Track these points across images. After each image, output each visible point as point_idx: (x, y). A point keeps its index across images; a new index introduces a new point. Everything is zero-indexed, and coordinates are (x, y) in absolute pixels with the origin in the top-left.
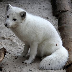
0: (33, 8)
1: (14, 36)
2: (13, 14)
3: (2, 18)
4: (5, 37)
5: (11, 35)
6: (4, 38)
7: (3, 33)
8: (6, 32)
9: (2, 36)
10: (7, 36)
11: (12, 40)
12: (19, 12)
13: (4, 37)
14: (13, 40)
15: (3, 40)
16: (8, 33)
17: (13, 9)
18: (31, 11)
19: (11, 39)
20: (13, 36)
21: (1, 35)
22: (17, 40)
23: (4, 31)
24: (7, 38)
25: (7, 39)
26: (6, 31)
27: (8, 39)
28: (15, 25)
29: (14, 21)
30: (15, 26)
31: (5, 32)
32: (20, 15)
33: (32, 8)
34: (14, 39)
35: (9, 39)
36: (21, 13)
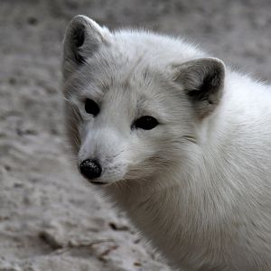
0: (261, 21)
1: (125, 229)
2: (126, 85)
3: (36, 93)
4: (59, 234)
5: (100, 221)
6: (46, 243)
7: (44, 202)
8: (66, 196)
9: (34, 226)
10: (69, 226)
11: (106, 253)
12: (174, 66)
13: (50, 232)
14: (113, 257)
15: (45, 252)
16: (79, 203)
17: (122, 49)
18: (252, 45)
19: (102, 248)
20: (113, 227)
21: (32, 218)
22: (140, 255)
23: (50, 188)
24: (74, 242)
25: (70, 246)
26: (62, 191)
27: (81, 246)
28: (153, 159)
29: (140, 131)
30: (149, 170)
31: (60, 200)
32: (180, 87)
33: (254, 26)
34: (123, 250)
35: (85, 250)
36: (183, 71)
